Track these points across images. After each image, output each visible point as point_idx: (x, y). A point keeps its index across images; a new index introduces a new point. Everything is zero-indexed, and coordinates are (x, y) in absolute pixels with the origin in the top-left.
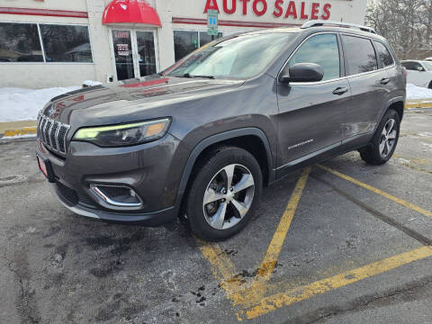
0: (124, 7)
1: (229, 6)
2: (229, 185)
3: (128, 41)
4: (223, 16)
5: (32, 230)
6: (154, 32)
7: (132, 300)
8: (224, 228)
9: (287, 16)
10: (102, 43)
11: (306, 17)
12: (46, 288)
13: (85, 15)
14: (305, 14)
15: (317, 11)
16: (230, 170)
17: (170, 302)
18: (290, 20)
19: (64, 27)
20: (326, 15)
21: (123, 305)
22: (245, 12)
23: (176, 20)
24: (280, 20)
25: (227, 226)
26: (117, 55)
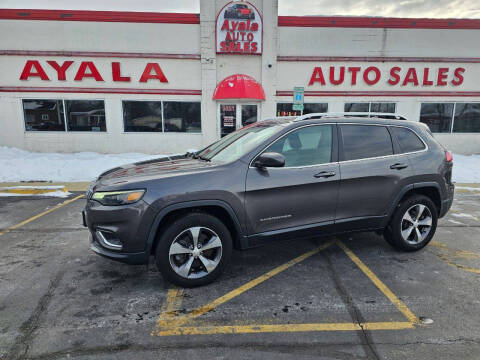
0: (231, 85)
1: (337, 77)
2: (195, 243)
3: (233, 113)
4: (329, 87)
5: (78, 260)
6: (258, 105)
7: (100, 310)
8: (190, 277)
9: (405, 84)
10: (210, 115)
11: (431, 83)
12: (61, 294)
13: (199, 93)
14: (429, 80)
15: (446, 77)
16: (195, 231)
17: (121, 317)
18: (410, 87)
19: (180, 103)
20: (457, 80)
21: (94, 312)
22: (354, 82)
23: (279, 94)
24: (398, 88)
25: (193, 276)
26: (222, 126)
